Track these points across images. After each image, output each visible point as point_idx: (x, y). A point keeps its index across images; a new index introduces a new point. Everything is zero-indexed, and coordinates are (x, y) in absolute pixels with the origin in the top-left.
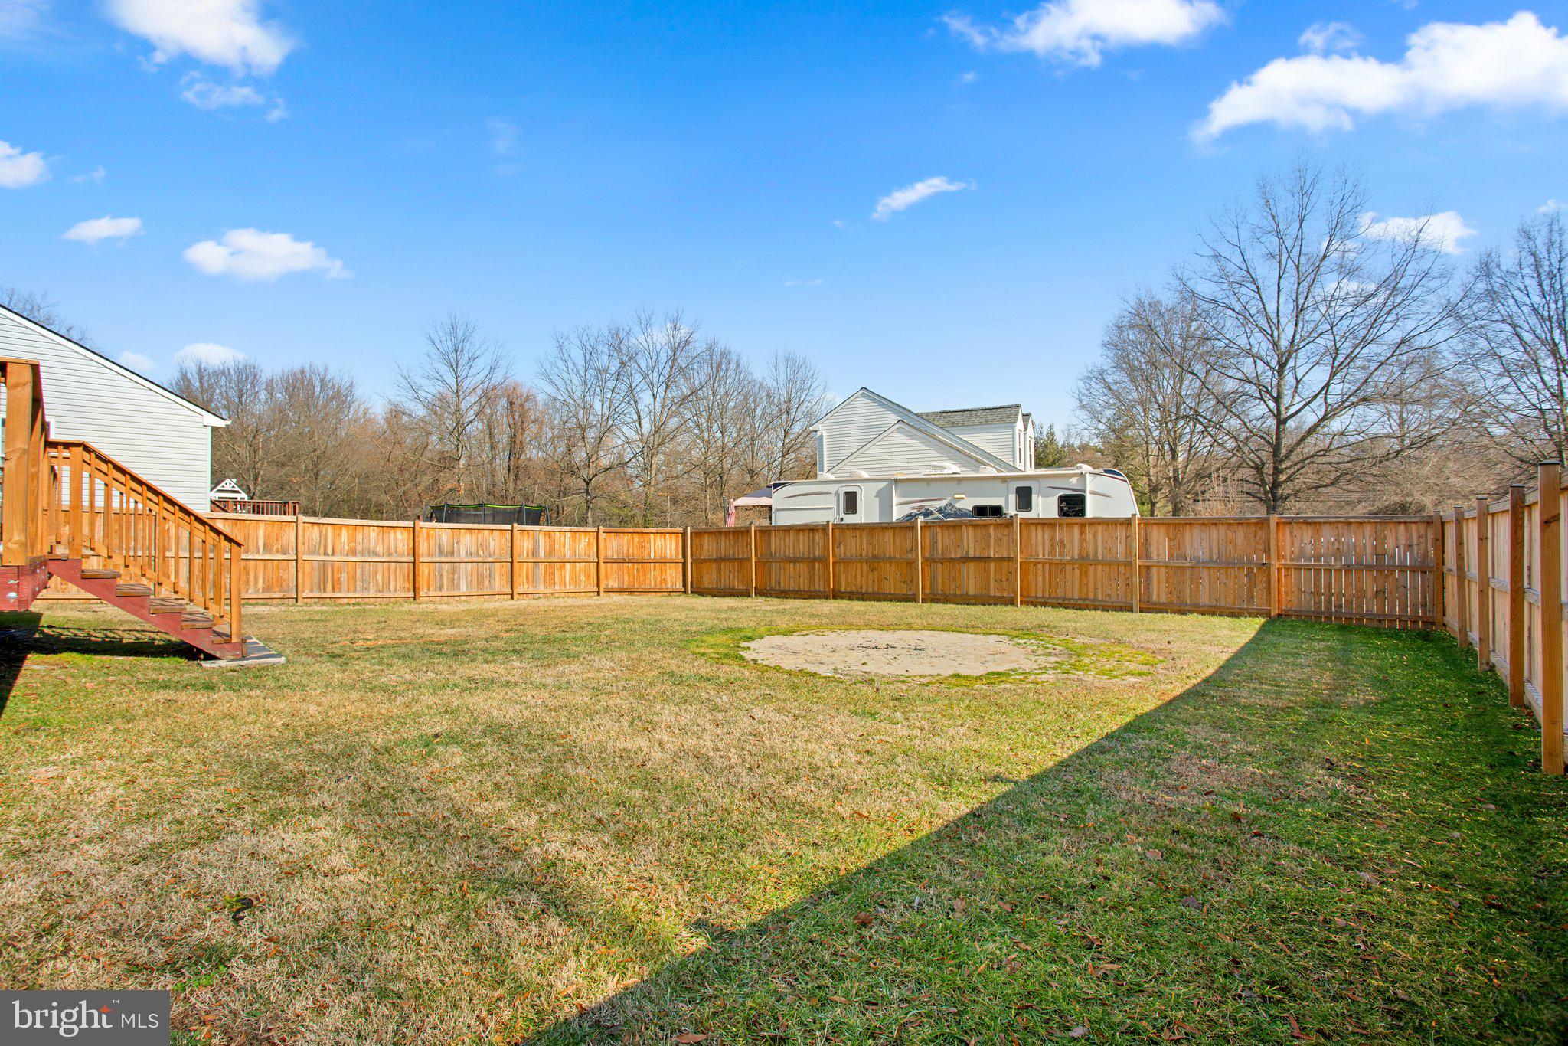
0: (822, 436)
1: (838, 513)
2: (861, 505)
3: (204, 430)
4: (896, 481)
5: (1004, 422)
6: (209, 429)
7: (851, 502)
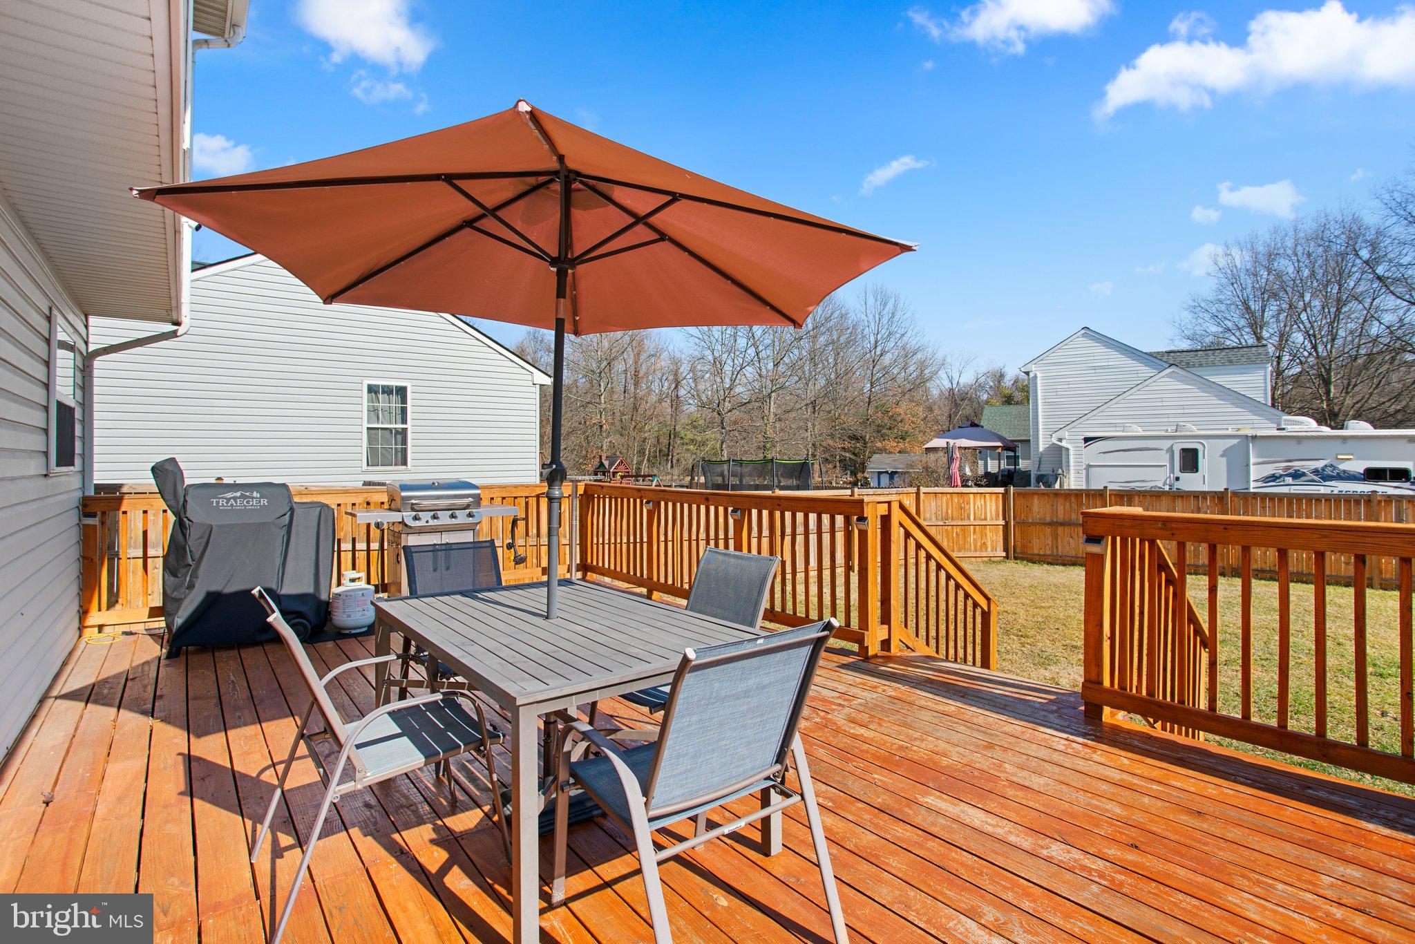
0: (1035, 377)
1: (1172, 471)
2: (1203, 463)
3: (533, 389)
4: (1254, 438)
5: (1253, 362)
6: (538, 386)
7: (1190, 460)
